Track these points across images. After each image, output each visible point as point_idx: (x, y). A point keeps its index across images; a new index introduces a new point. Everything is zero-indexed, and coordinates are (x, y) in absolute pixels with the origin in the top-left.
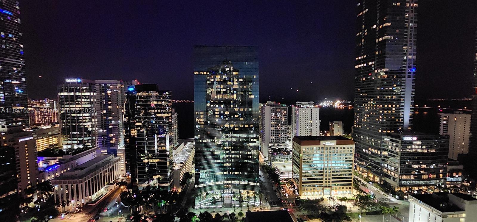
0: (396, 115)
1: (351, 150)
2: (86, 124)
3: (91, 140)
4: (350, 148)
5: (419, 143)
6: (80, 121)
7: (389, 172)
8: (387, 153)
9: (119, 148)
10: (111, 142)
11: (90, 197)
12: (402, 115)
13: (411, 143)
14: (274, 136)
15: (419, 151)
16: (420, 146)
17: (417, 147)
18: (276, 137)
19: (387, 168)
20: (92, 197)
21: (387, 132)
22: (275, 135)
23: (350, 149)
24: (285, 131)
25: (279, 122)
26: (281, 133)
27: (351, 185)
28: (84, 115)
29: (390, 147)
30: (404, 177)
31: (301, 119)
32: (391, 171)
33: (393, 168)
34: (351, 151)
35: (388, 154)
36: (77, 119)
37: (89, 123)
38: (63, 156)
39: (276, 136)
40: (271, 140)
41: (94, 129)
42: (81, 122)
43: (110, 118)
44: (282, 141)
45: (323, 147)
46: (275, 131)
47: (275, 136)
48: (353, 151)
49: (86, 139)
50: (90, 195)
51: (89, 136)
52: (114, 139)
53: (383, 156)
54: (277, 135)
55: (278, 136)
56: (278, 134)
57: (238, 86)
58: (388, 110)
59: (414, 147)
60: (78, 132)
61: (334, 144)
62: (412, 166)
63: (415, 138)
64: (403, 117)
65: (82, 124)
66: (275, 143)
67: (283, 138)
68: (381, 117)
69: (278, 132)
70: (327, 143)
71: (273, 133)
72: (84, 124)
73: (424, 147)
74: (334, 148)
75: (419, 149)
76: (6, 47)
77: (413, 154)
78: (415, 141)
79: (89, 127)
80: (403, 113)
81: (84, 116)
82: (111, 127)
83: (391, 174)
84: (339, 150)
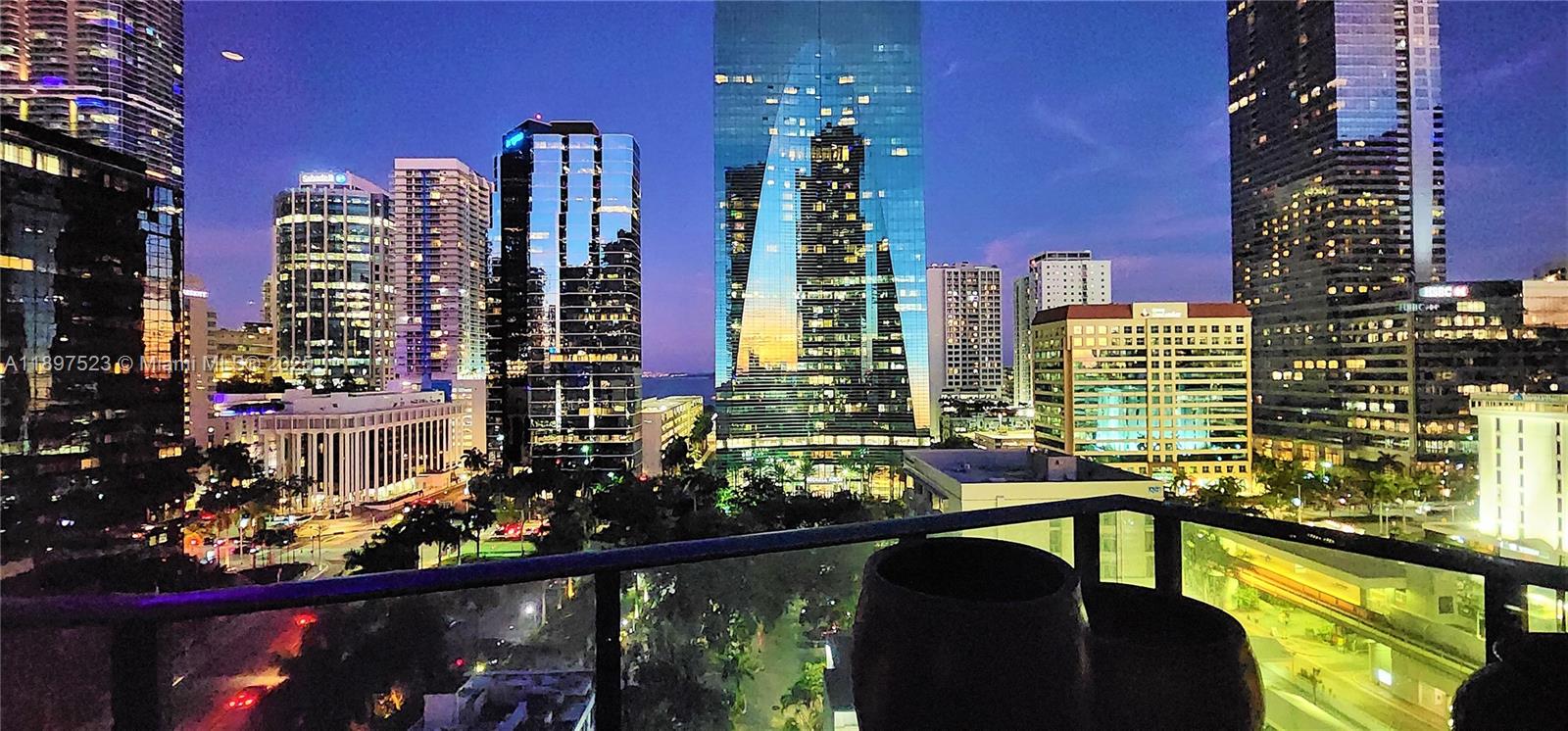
0: (1382, 231)
1: (1240, 335)
2: (354, 315)
3: (367, 367)
4: (1234, 329)
5: (1479, 306)
6: (338, 304)
7: (1376, 424)
8: (1363, 363)
9: (459, 377)
10: (434, 355)
11: (372, 492)
12: (1405, 232)
13: (1448, 307)
14: (957, 365)
15: (1480, 335)
16: (1482, 320)
17: (1470, 322)
18: (964, 371)
19: (1367, 414)
20: (376, 493)
21: (1356, 290)
22: (960, 362)
23: (1234, 334)
24: (994, 350)
25: (976, 320)
26: (981, 356)
27: (1246, 459)
28: (351, 286)
29: (1372, 338)
30: (1434, 427)
31: (1049, 297)
32: (1382, 419)
33: (1390, 407)
34: (1240, 341)
35: (1367, 362)
36: (329, 299)
37: (366, 314)
38: (286, 391)
39: (964, 365)
40: (948, 380)
41: (378, 334)
42: (341, 309)
43: (434, 278)
44: (985, 383)
45: (1143, 325)
46: (960, 350)
47: (960, 367)
48: (1244, 340)
49: (352, 361)
50: (372, 486)
51: (363, 356)
52: (443, 346)
53: (1348, 375)
54: (968, 362)
55: (970, 365)
56: (970, 359)
57: (853, 119)
58: (1354, 217)
59: (1459, 321)
60: (329, 339)
61: (1178, 315)
62: (1460, 389)
63: (1462, 291)
64: (1411, 242)
65: (342, 315)
66: (962, 390)
67: (988, 374)
68: (1331, 243)
69: (970, 353)
70: (1154, 310)
71: (953, 356)
72: (349, 315)
73: (1496, 322)
74: (1179, 329)
75: (1479, 327)
76: (136, 62)
77: (1458, 344)
78: (1462, 299)
79: (363, 326)
80: (1408, 227)
81: (349, 288)
82: (435, 307)
83: (1382, 427)
84: (1197, 336)
